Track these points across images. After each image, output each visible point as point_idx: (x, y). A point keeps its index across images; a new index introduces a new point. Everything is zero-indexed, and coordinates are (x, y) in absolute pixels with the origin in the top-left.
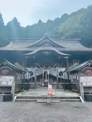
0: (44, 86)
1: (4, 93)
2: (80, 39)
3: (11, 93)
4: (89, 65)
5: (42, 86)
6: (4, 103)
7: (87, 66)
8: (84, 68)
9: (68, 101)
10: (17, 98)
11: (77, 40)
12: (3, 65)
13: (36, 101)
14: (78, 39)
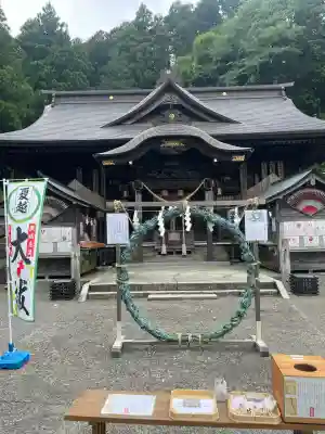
0: (169, 253)
1: (51, 277)
2: (292, 84)
3: (69, 277)
4: (313, 183)
5: (160, 253)
7: (304, 186)
8: (295, 191)
10: (91, 288)
11: (280, 90)
13: (146, 295)
14: (282, 86)
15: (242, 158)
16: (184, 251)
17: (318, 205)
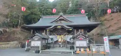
0: (59, 47)
3: (39, 50)
4: (81, 34)
6: (35, 54)
9: (65, 54)
10: (41, 52)
12: (35, 35)
15: (71, 29)
16: (61, 46)
17: (83, 39)
